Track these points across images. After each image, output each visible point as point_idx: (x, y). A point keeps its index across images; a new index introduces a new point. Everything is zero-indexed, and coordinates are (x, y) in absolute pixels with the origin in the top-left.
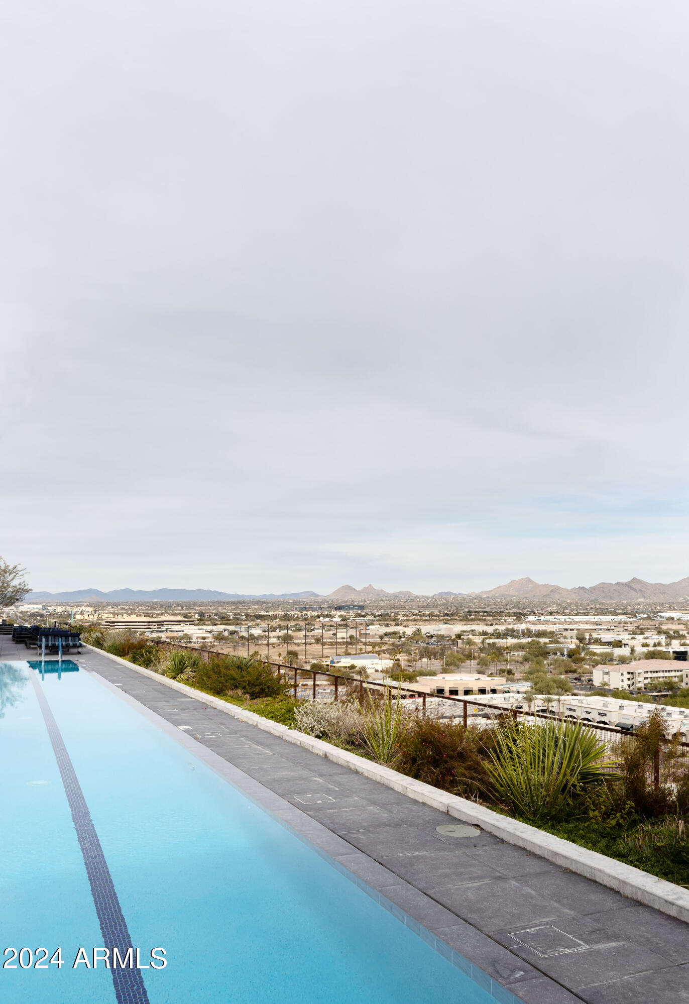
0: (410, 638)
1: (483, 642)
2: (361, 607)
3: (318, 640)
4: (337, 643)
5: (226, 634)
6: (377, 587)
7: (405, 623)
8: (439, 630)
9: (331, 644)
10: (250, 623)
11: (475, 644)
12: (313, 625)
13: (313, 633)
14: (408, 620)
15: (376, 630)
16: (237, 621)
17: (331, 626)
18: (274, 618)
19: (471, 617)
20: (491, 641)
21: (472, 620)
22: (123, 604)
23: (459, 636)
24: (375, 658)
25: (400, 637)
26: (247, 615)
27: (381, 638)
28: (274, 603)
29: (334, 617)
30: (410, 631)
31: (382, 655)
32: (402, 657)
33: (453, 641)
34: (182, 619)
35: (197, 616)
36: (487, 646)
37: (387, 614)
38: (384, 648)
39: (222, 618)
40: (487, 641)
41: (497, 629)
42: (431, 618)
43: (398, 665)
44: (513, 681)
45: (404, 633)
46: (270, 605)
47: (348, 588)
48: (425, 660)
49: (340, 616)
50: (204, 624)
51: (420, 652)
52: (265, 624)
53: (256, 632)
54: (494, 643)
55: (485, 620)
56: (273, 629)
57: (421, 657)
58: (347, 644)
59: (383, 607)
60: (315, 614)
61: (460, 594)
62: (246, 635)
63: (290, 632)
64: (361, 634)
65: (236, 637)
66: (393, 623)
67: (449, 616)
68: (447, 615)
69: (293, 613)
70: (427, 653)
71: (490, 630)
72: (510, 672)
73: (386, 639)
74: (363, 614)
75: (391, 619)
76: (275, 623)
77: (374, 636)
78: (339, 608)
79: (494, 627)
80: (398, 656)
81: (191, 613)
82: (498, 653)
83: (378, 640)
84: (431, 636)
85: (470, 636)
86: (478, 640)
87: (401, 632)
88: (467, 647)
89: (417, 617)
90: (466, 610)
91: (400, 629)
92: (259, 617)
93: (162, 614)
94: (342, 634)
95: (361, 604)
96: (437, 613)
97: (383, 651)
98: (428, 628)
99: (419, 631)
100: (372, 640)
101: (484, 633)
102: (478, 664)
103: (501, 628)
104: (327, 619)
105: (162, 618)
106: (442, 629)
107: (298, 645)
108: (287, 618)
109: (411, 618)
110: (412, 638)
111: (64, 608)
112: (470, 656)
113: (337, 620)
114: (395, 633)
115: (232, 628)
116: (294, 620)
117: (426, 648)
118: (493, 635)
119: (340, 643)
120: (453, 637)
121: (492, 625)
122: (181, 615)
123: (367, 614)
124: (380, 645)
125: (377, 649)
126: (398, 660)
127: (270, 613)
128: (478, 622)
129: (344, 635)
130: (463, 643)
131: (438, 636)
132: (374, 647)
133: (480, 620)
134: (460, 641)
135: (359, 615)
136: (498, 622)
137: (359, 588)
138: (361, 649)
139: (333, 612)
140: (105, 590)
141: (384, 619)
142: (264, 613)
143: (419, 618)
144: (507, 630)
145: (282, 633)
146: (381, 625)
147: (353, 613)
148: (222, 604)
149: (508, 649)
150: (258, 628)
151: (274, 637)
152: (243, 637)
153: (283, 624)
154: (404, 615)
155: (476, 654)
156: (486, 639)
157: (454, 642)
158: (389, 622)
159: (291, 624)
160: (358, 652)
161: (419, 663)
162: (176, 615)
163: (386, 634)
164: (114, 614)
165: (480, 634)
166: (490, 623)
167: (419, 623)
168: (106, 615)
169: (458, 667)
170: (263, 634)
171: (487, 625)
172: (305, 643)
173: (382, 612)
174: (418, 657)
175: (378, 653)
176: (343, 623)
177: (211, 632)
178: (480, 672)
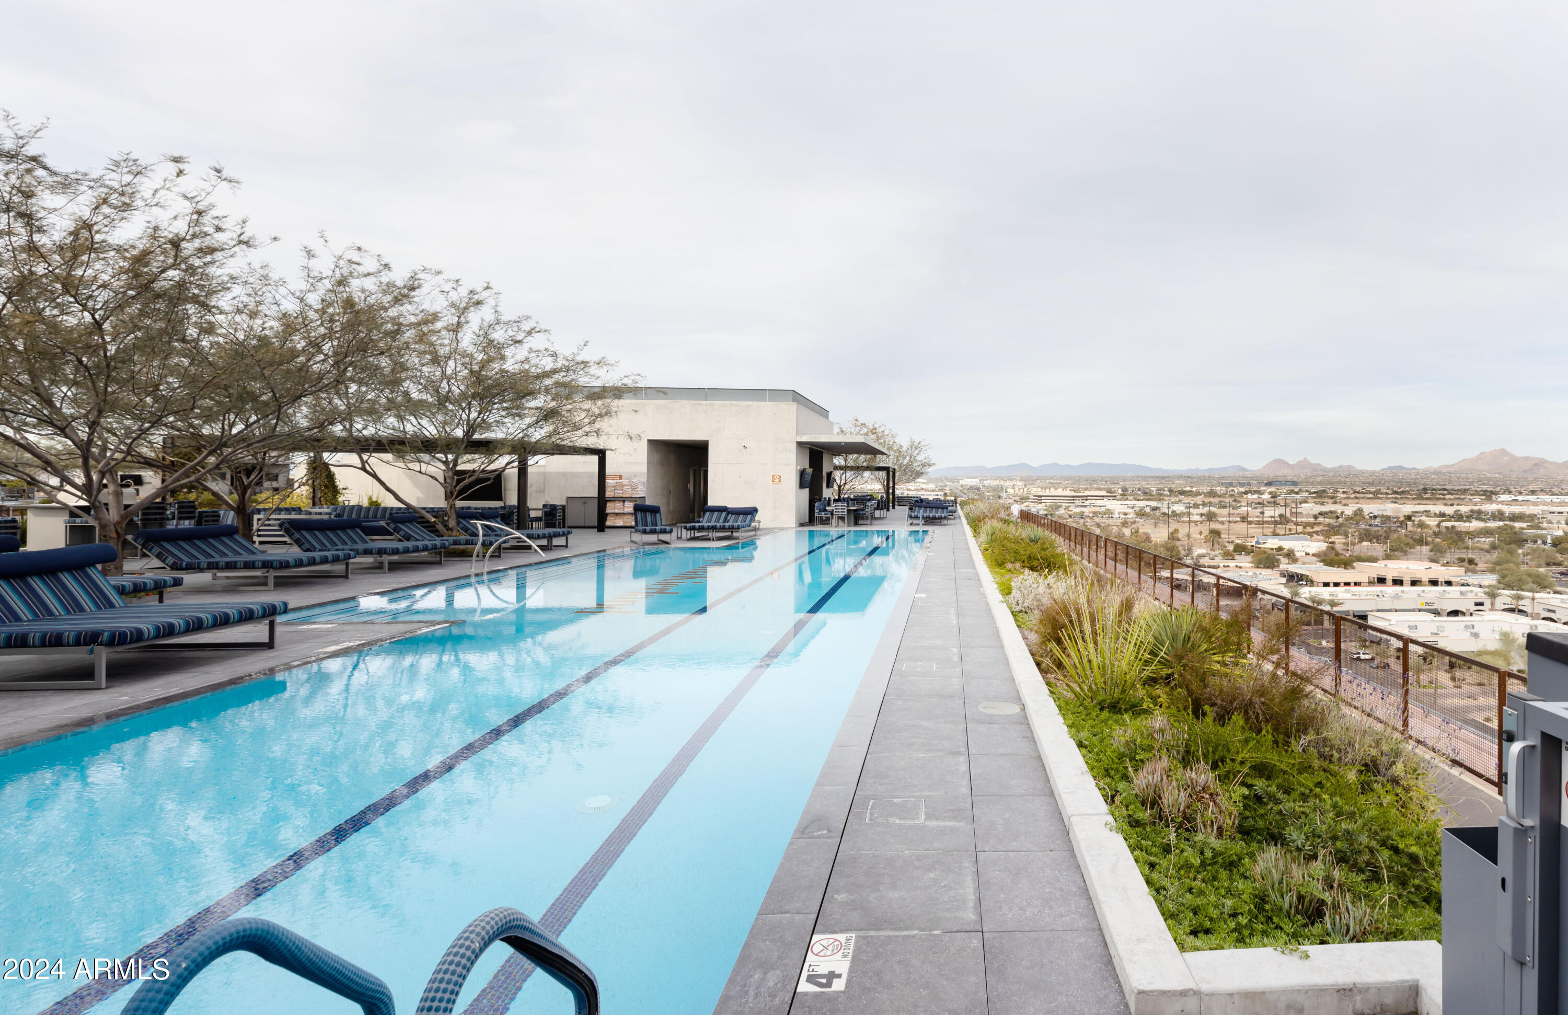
0: (1349, 519)
1: (1438, 526)
2: (1294, 483)
3: (1244, 519)
4: (1264, 523)
5: (1148, 510)
6: (1313, 460)
7: (1344, 502)
8: (1385, 510)
9: (1258, 523)
10: (1173, 499)
11: (1428, 527)
12: (1239, 502)
13: (1238, 511)
14: (1347, 498)
15: (1310, 508)
16: (1160, 497)
17: (1259, 503)
18: (1198, 494)
19: (1427, 496)
20: (1449, 524)
21: (1427, 499)
22: (1051, 478)
23: (1409, 518)
24: (1306, 540)
25: (1338, 517)
26: (1171, 491)
27: (1316, 517)
28: (1200, 478)
29: (1263, 494)
30: (1349, 511)
31: (1315, 536)
32: (1338, 540)
33: (1402, 522)
34: (1104, 493)
35: (1120, 491)
36: (1444, 530)
37: (1324, 491)
38: (1316, 529)
39: (1145, 493)
40: (1444, 524)
41: (1458, 511)
42: (1376, 496)
43: (1333, 548)
44: (1474, 572)
45: (1342, 513)
46: (1195, 480)
47: (1281, 462)
48: (1365, 544)
49: (1270, 493)
50: (1127, 499)
51: (1360, 535)
52: (1187, 500)
53: (1179, 508)
54: (1453, 527)
55: (1444, 499)
56: (1196, 506)
57: (1361, 541)
58: (1276, 523)
59: (1320, 483)
60: (1243, 490)
61: (1414, 468)
62: (1166, 511)
63: (1212, 509)
64: (1292, 513)
65: (1158, 513)
66: (1331, 501)
67: (1400, 494)
68: (1396, 493)
69: (1218, 488)
70: (1367, 536)
71: (1450, 510)
72: (1471, 562)
73: (1321, 519)
74: (1296, 490)
75: (1328, 497)
76: (1199, 499)
77: (1307, 516)
78: (1269, 484)
79: (1455, 508)
80: (1333, 539)
81: (1114, 487)
82: (1457, 538)
83: (1312, 520)
84: (1375, 517)
85: (1424, 518)
86: (1432, 522)
87: (1339, 511)
88: (1419, 530)
89: (1359, 495)
90: (1421, 487)
91: (1338, 508)
92: (1182, 493)
93: (1086, 489)
94: (1269, 512)
95: (1295, 479)
96: (1383, 490)
97: (1317, 533)
98: (1370, 508)
99: (1360, 511)
100: (1304, 520)
101: (1442, 515)
102: (1431, 551)
103: (1464, 509)
104: (1255, 496)
105: (1087, 493)
106: (1388, 508)
107: (1223, 523)
108: (1212, 494)
109: (1353, 496)
110: (1351, 518)
111: (997, 482)
112: (1420, 542)
113: (1266, 496)
114: (1331, 512)
115: (1154, 504)
116: (1220, 496)
117: (1367, 530)
118: (1453, 517)
119: (1268, 523)
120: (1402, 519)
121: (1452, 505)
122: (1104, 489)
123: (1300, 491)
124: (1312, 525)
125: (1309, 529)
126: (1333, 543)
127: (1194, 489)
128: (1435, 502)
129: (1272, 514)
130: (1414, 525)
131: (1382, 516)
132: (1305, 527)
133: (1438, 499)
134: (1409, 523)
135: (1292, 492)
136: (1460, 501)
137: (1292, 461)
138: (1290, 530)
139: (1263, 488)
140: (1035, 464)
141: (1320, 497)
142: (1188, 489)
143: (1362, 495)
144: (1472, 511)
145: (1205, 510)
146: (1316, 503)
147: (1284, 490)
148: (1145, 478)
149: (1472, 535)
150: (1180, 504)
151: (1197, 514)
152: (1164, 514)
153: (1207, 500)
154: (1344, 492)
155: (1429, 539)
156: (1443, 521)
157: (1403, 524)
158: (1326, 500)
159: (1215, 500)
160: (1287, 532)
161: (1357, 548)
162: (1099, 489)
163: (1321, 514)
164: (1042, 488)
165: (1436, 515)
166: (1449, 503)
167: (1361, 501)
168: (1035, 489)
169: (1405, 553)
170: (1186, 510)
171: (1446, 505)
172: (1229, 522)
173: (1319, 488)
174: (1356, 540)
175: (1310, 534)
176: (1273, 500)
177: (1133, 508)
178: (1432, 561)
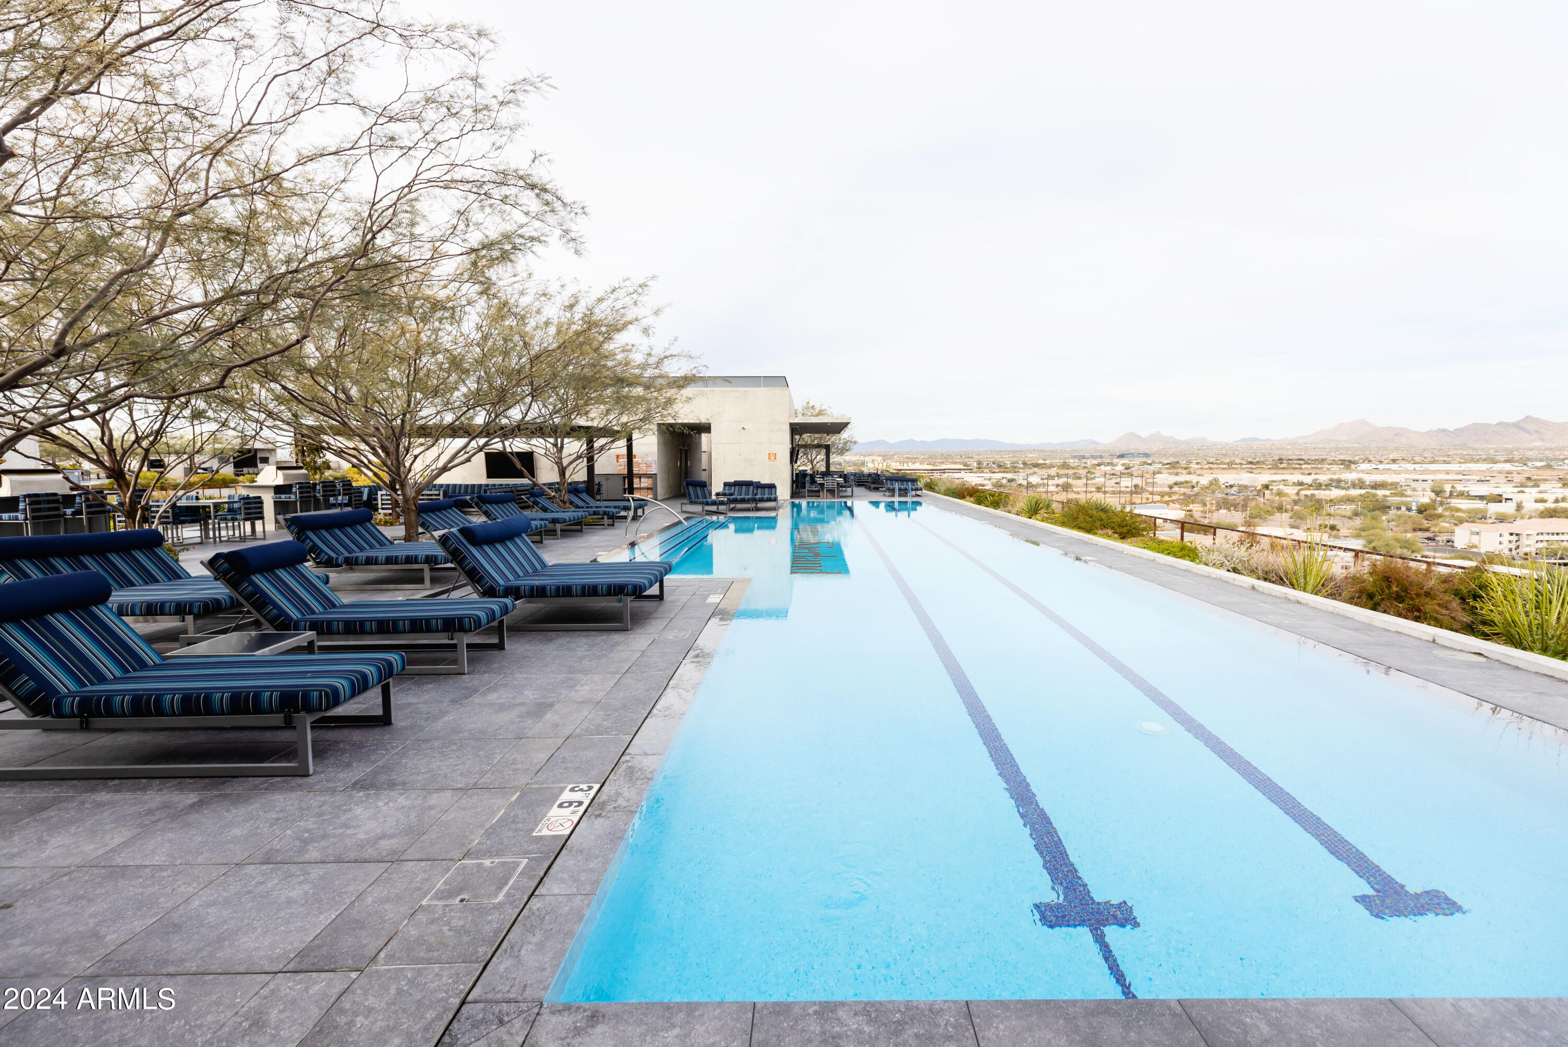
0: (1204, 488)
1: (1298, 494)
2: (1147, 455)
3: (1099, 489)
4: (1120, 492)
5: (1004, 481)
6: (1166, 433)
7: (1198, 472)
8: (1241, 480)
9: (1114, 493)
10: (1028, 471)
11: (1287, 495)
12: (1093, 473)
13: (1093, 482)
14: (1202, 469)
15: (1165, 479)
16: (1014, 469)
17: (1113, 474)
18: (1052, 466)
19: (1283, 466)
20: (1309, 493)
21: (1283, 468)
22: (907, 453)
23: (1266, 487)
24: (1164, 508)
25: (1193, 487)
26: (1025, 464)
27: (1171, 487)
28: (1052, 451)
29: (1116, 465)
30: (1205, 480)
31: (1171, 504)
32: (1196, 508)
33: (1259, 491)
34: (962, 467)
35: (975, 464)
36: (1303, 498)
37: (1178, 462)
38: (1175, 497)
39: (1000, 466)
40: (1303, 493)
41: (1317, 479)
42: (1231, 466)
43: (1191, 516)
44: (1336, 537)
45: (1198, 483)
46: (1048, 453)
47: (1132, 436)
48: (1223, 511)
49: (1123, 465)
50: (983, 472)
51: (1218, 503)
52: (1044, 472)
53: (1034, 480)
54: (1313, 495)
55: (1301, 468)
56: (1050, 477)
57: (1219, 507)
58: (1132, 493)
59: (1172, 455)
60: (1096, 462)
61: (1268, 440)
62: (1025, 483)
63: (1070, 480)
64: (1147, 483)
65: (1013, 484)
66: (1185, 472)
67: (1254, 464)
68: (1251, 463)
69: (1072, 461)
70: (1226, 504)
71: (1308, 480)
72: (1333, 528)
73: (1176, 489)
74: (1149, 462)
75: (1181, 468)
76: (1053, 471)
77: (1162, 486)
78: (1121, 456)
79: (1313, 477)
80: (1191, 507)
81: (969, 462)
82: (1318, 506)
83: (1167, 490)
84: (1231, 486)
85: (1281, 487)
86: (1291, 491)
87: (1194, 482)
88: (1277, 498)
89: (1212, 465)
90: (1277, 458)
91: (1193, 478)
92: (1036, 465)
93: (942, 463)
94: (1126, 483)
95: (1147, 451)
96: (1238, 461)
97: (1173, 501)
98: (1226, 478)
99: (1216, 480)
100: (1159, 489)
101: (1300, 484)
102: (1291, 518)
103: (1323, 478)
104: (1109, 468)
105: (943, 467)
106: (1244, 478)
107: (1078, 493)
108: (1065, 466)
109: (1207, 466)
110: (1207, 488)
111: (857, 458)
112: (1280, 509)
113: (1120, 468)
114: (1187, 482)
115: (1010, 476)
116: (1073, 468)
117: (1225, 499)
118: (1311, 486)
119: (1124, 492)
120: (1259, 488)
121: (1310, 474)
122: (960, 463)
123: (1153, 462)
124: (1170, 494)
125: (1166, 498)
126: (1191, 511)
127: (1048, 462)
128: (1292, 471)
129: (1129, 484)
130: (1272, 494)
131: (1240, 486)
132: (1163, 496)
133: (1294, 468)
134: (1267, 492)
135: (1145, 463)
136: (1318, 471)
137: (1145, 434)
138: (1147, 499)
139: (1116, 461)
140: (892, 440)
141: (1174, 468)
142: (1041, 462)
143: (1216, 466)
144: (1331, 480)
145: (1061, 481)
146: (1169, 473)
147: (1137, 461)
148: (999, 452)
149: (1332, 502)
150: (1035, 476)
151: (1053, 485)
152: (1020, 485)
153: (1061, 472)
154: (1197, 463)
155: (1289, 507)
156: (1302, 489)
157: (1260, 493)
158: (1179, 470)
159: (1071, 472)
160: (1144, 501)
161: (1216, 515)
162: (955, 463)
163: (1176, 484)
164: (900, 462)
165: (1294, 484)
166: (1307, 472)
167: (1215, 471)
168: (893, 464)
169: (1265, 519)
170: (1041, 482)
171: (1303, 474)
172: (1086, 492)
173: (1171, 460)
174: (1214, 508)
175: (1167, 503)
176: (1126, 471)
177: (990, 479)
178: (1292, 527)
